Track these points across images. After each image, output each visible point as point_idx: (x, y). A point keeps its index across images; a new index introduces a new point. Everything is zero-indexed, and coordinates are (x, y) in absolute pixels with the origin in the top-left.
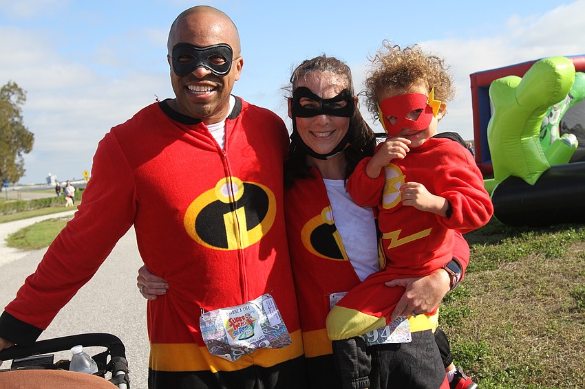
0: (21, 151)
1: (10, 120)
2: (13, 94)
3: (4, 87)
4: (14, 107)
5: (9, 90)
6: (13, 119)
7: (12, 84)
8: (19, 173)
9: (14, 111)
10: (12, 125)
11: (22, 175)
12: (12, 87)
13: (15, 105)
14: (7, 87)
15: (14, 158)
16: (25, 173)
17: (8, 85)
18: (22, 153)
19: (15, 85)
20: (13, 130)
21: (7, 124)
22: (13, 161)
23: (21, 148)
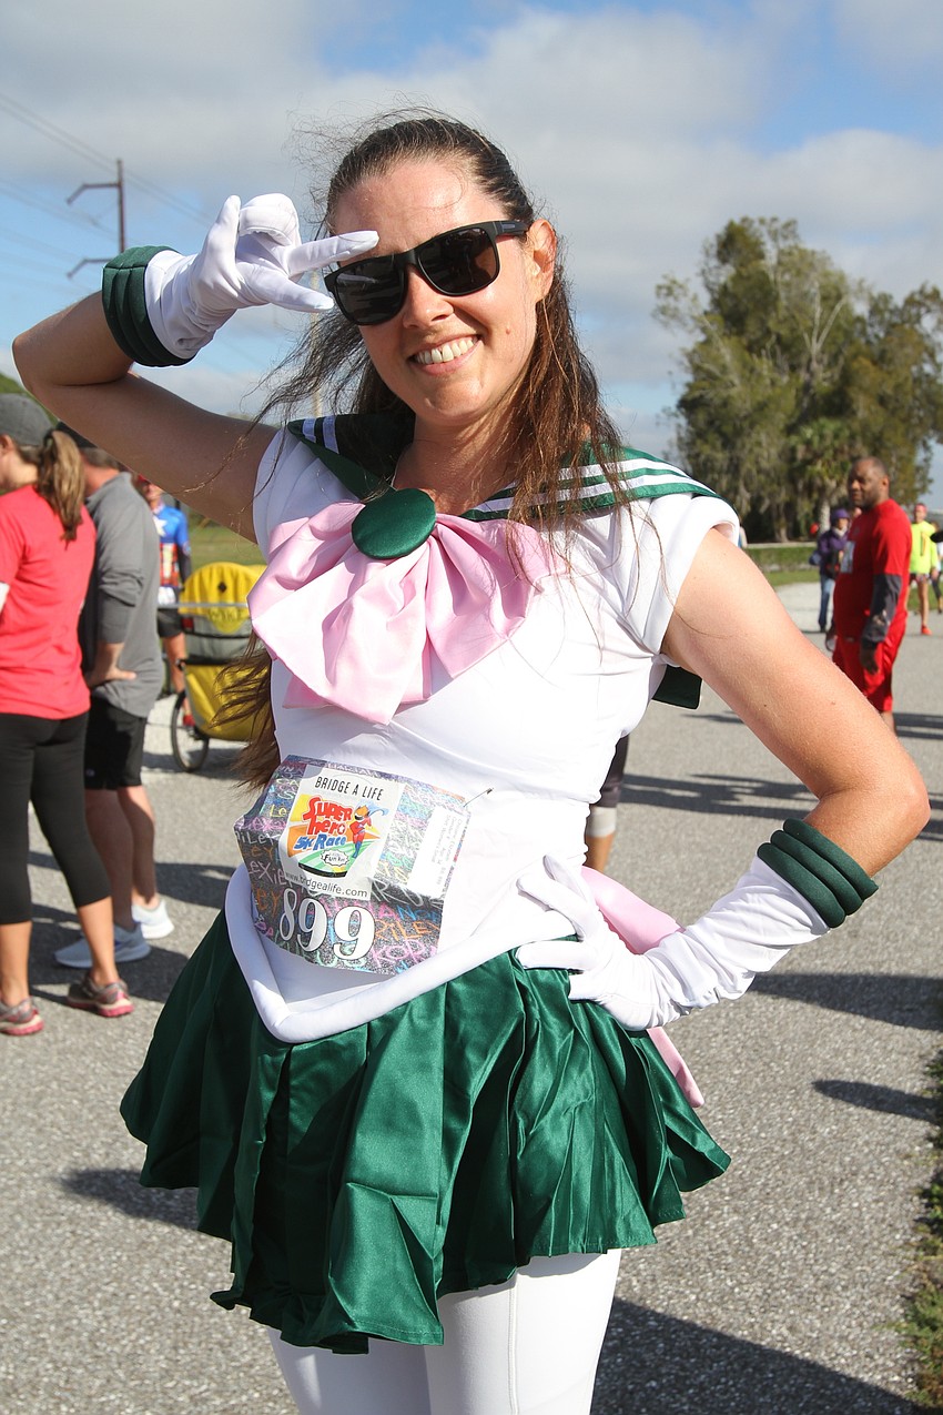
0: (930, 438)
1: (914, 369)
2: (929, 311)
3: (912, 295)
4: (927, 342)
5: (920, 304)
6: (921, 369)
7: (929, 290)
8: (918, 485)
9: (926, 349)
10: (917, 381)
11: (923, 490)
12: (928, 297)
13: (928, 336)
14: (917, 297)
15: (912, 453)
16: (931, 487)
17: (921, 292)
18: (932, 443)
19: (936, 294)
20: (918, 392)
21: (907, 379)
22: (910, 461)
23: (931, 432)
